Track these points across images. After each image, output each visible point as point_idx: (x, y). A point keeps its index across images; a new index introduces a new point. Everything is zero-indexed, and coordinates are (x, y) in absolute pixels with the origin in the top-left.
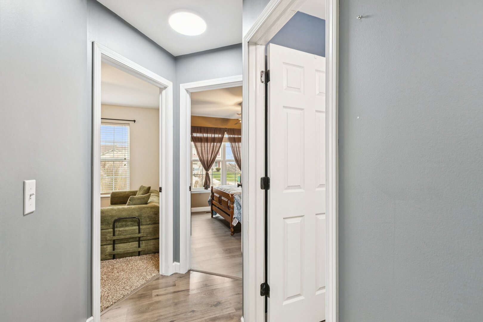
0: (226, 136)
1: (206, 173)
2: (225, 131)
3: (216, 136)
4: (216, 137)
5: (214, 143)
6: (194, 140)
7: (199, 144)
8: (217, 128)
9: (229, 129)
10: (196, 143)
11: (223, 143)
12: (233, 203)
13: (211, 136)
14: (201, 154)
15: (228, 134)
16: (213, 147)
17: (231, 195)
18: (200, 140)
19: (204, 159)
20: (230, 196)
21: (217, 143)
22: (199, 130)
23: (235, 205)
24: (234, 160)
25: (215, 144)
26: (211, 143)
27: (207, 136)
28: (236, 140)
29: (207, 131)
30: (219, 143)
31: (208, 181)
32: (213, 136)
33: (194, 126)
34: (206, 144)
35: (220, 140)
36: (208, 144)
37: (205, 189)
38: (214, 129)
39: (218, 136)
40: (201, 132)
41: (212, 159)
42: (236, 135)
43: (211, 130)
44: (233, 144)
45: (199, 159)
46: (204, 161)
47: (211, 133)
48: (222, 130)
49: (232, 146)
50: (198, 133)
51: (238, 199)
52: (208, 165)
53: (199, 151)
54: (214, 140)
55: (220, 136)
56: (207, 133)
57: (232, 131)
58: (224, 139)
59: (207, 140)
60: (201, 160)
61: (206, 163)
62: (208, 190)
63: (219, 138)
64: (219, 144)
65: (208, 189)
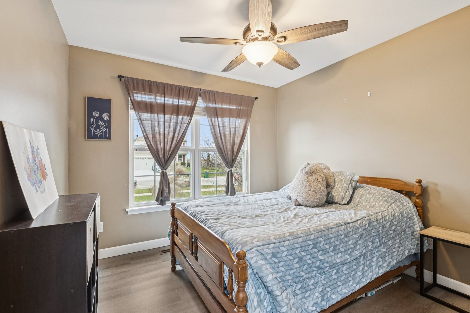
0: (201, 103)
1: (162, 172)
2: (198, 94)
3: (183, 102)
4: (182, 105)
5: (178, 115)
6: (136, 107)
7: (146, 116)
8: (184, 87)
9: (205, 91)
10: (140, 114)
11: (194, 117)
12: (243, 280)
13: (171, 102)
14: (151, 135)
15: (205, 100)
16: (177, 123)
17: (238, 255)
18: (149, 108)
19: (157, 146)
20: (236, 260)
21: (183, 115)
22: (147, 88)
23: (250, 288)
24: (216, 148)
25: (180, 117)
26: (172, 114)
27: (163, 102)
28: (219, 113)
29: (164, 92)
30: (188, 116)
31: (166, 189)
32: (176, 102)
33: (136, 77)
34: (161, 116)
35: (190, 111)
36: (166, 116)
37: (159, 204)
38: (178, 88)
39: (185, 104)
40: (151, 92)
41: (173, 146)
42: (218, 104)
43: (172, 89)
44: (213, 119)
45: (148, 146)
46: (157, 149)
47: (172, 95)
48: (192, 92)
49: (212, 124)
50: (145, 94)
51: (260, 268)
52: (166, 157)
53: (147, 129)
54: (177, 110)
55: (189, 103)
56: (164, 94)
57: (211, 95)
58: (196, 109)
59: (163, 109)
60: (150, 148)
61: (161, 153)
62: (167, 205)
63: (186, 107)
64: (187, 118)
65: (165, 204)
